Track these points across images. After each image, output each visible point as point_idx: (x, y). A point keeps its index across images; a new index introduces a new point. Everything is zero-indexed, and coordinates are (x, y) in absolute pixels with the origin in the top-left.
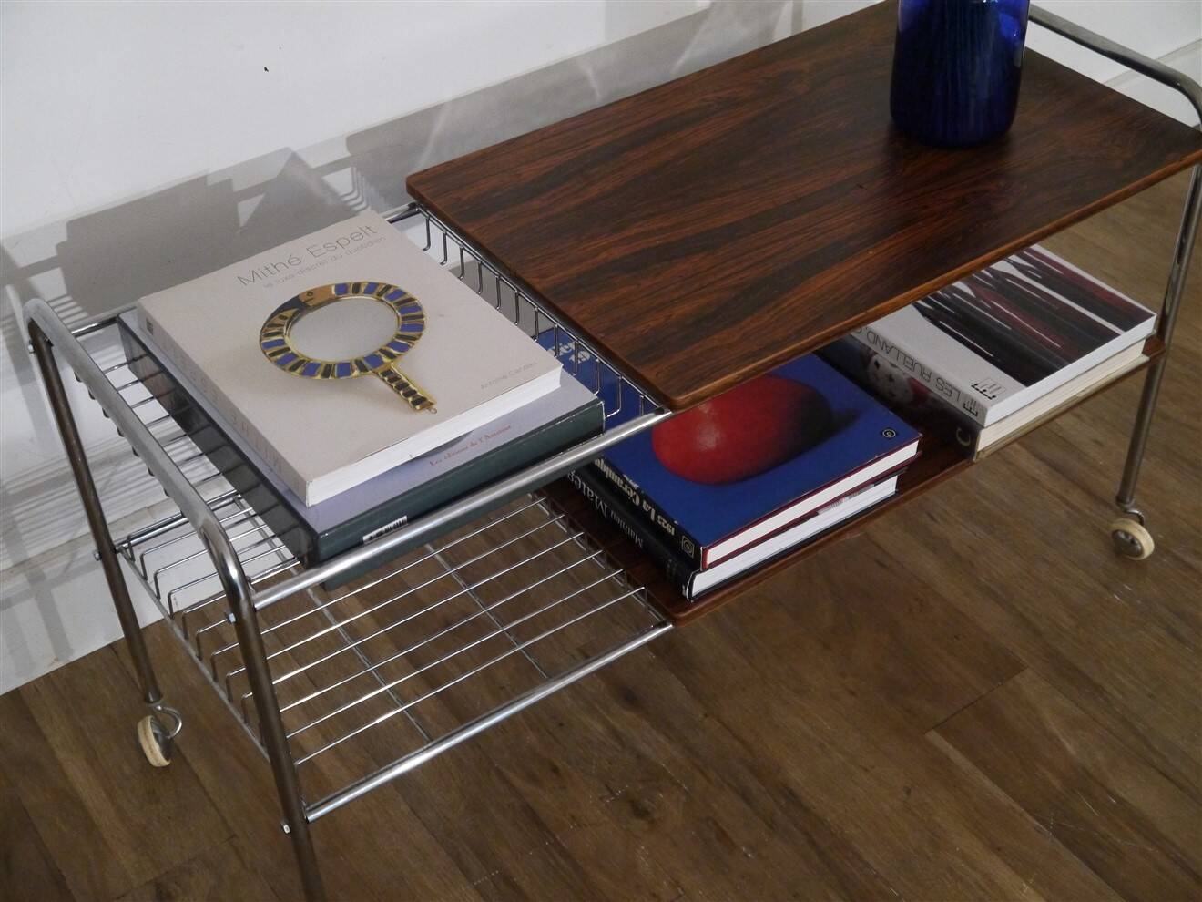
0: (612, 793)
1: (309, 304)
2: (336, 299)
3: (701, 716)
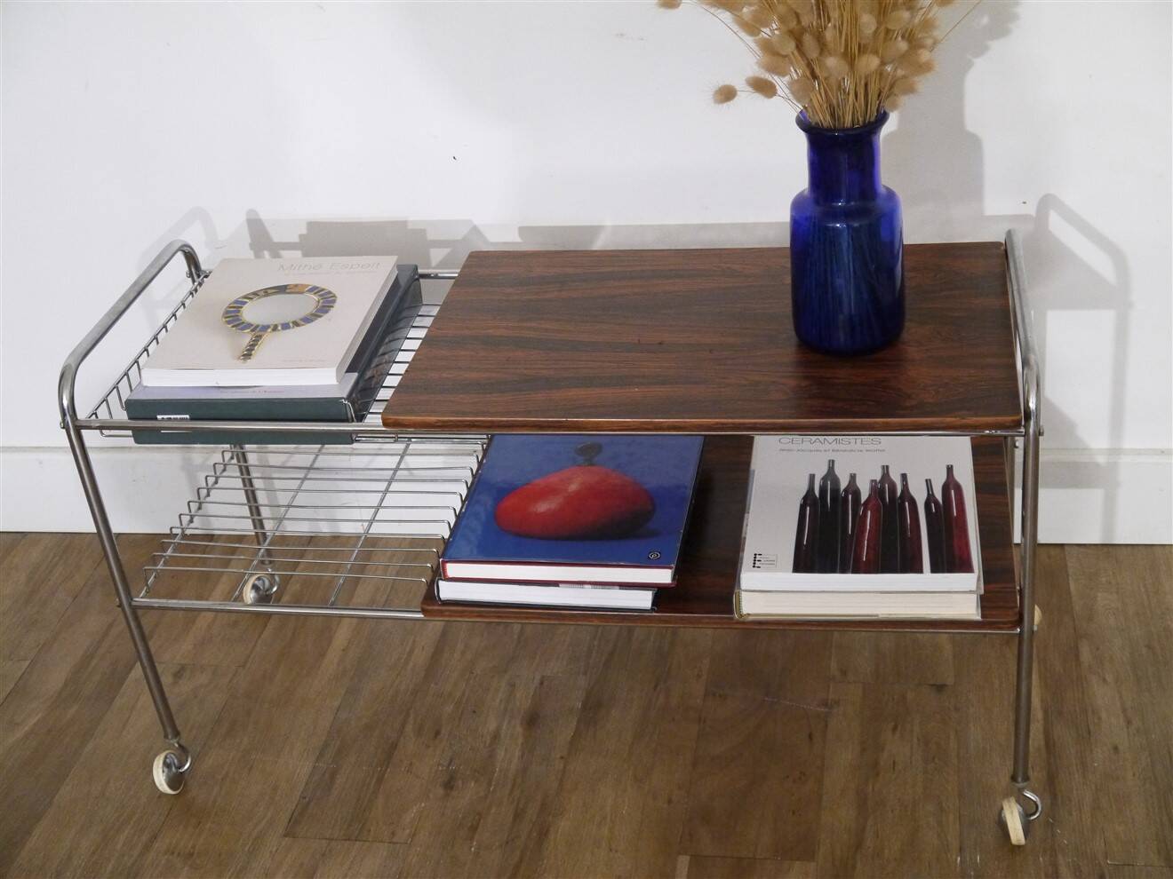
0: (449, 764)
1: (288, 291)
2: (302, 293)
3: (558, 756)
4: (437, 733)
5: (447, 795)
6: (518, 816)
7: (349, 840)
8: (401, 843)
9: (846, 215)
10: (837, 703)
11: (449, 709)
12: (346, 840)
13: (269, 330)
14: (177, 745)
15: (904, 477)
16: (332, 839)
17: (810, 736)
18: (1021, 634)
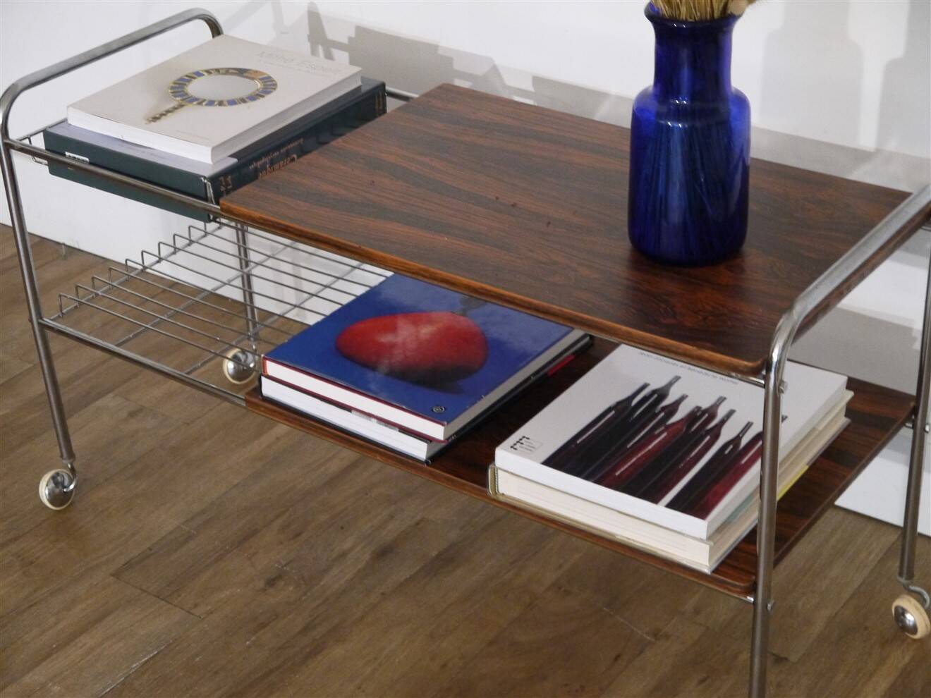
0: (286, 565)
1: (245, 74)
2: (253, 79)
3: (381, 591)
4: (298, 535)
5: (264, 590)
6: (306, 629)
7: (158, 597)
8: (196, 615)
9: (679, 114)
10: (667, 637)
11: (323, 518)
12: (155, 596)
13: (195, 103)
14: (69, 466)
15: (731, 413)
16: (146, 591)
17: (617, 658)
18: (755, 603)
